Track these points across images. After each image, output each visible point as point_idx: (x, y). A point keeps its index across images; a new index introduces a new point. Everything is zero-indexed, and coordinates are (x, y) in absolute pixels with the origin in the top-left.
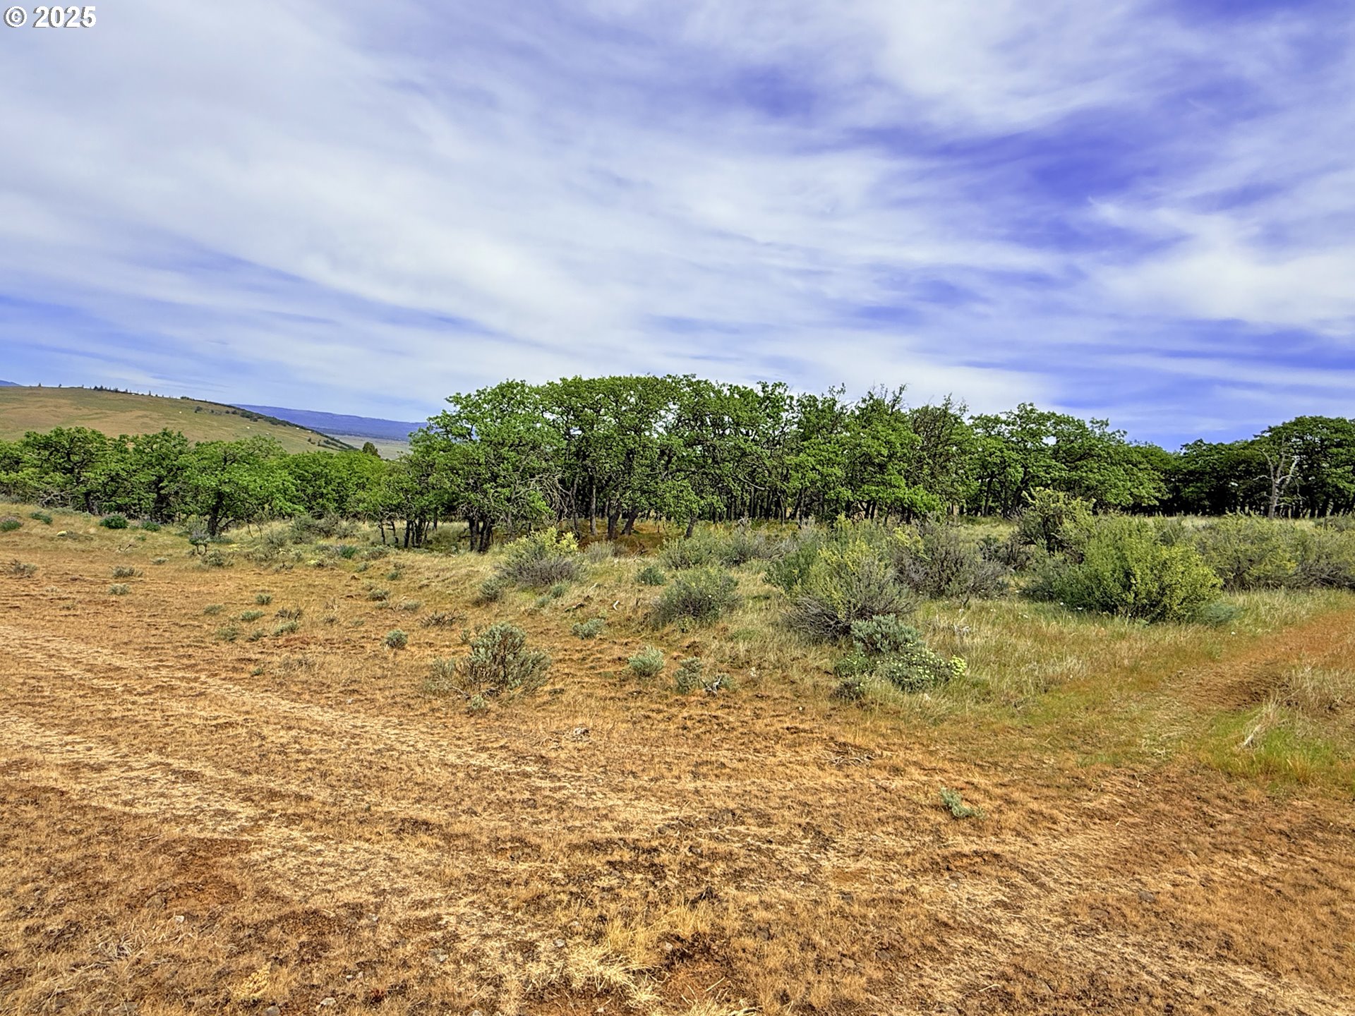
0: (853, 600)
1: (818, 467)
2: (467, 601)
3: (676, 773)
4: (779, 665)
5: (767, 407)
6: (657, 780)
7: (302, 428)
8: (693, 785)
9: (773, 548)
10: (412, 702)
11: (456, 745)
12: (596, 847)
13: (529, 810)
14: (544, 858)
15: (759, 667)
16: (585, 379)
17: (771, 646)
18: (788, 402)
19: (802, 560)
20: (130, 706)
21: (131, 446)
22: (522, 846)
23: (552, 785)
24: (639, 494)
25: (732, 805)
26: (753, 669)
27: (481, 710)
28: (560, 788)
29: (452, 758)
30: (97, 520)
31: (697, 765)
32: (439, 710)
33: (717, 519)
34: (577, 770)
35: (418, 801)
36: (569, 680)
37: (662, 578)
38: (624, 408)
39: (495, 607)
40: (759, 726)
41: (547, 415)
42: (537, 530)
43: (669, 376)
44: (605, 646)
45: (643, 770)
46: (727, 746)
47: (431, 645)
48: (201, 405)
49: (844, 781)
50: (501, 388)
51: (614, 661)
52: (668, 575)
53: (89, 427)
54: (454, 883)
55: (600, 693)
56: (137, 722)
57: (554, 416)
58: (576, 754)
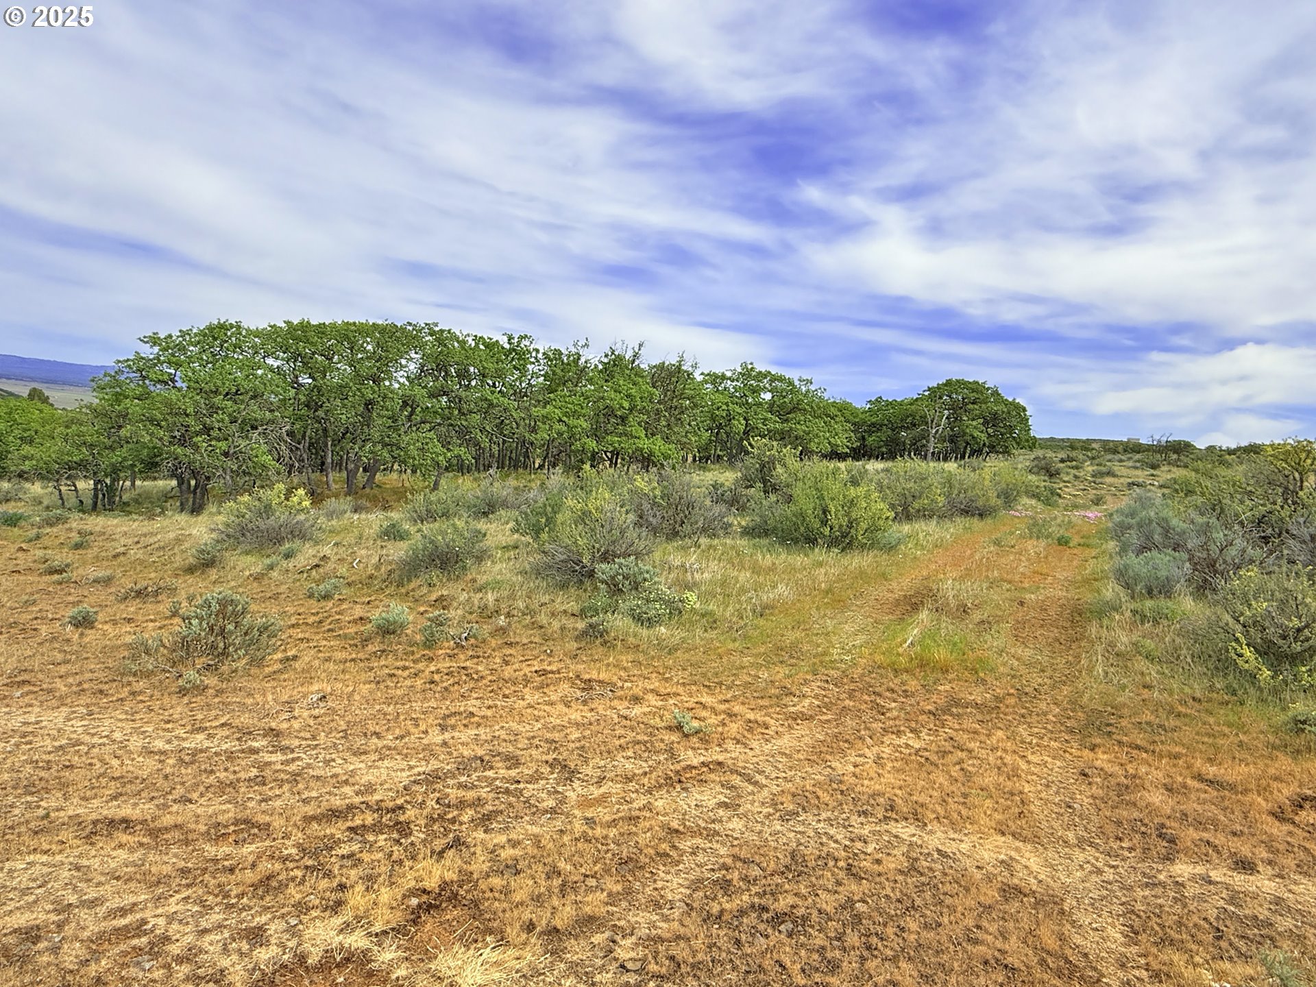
0: (597, 546)
1: (565, 419)
2: (177, 569)
3: (423, 727)
4: (528, 611)
5: (513, 359)
6: (402, 737)
8: (441, 737)
9: (521, 499)
10: (105, 687)
11: (164, 730)
12: (334, 814)
13: (256, 788)
14: (274, 836)
15: (508, 615)
16: (314, 322)
17: (519, 593)
18: (534, 354)
19: (549, 509)
22: (248, 827)
23: (284, 758)
24: (379, 447)
25: (480, 752)
26: (502, 617)
27: (196, 687)
28: (293, 760)
29: (159, 744)
31: (445, 717)
32: (141, 693)
33: (465, 471)
34: (314, 738)
35: (115, 798)
36: (304, 645)
37: (408, 533)
38: (360, 356)
39: (213, 574)
40: (508, 672)
41: (270, 361)
42: (262, 487)
43: (410, 324)
44: (344, 606)
45: (388, 730)
46: (475, 695)
47: (129, 620)
49: (589, 715)
50: (211, 328)
51: (355, 622)
52: (413, 530)
54: (163, 880)
55: (339, 655)
57: (279, 363)
58: (312, 722)
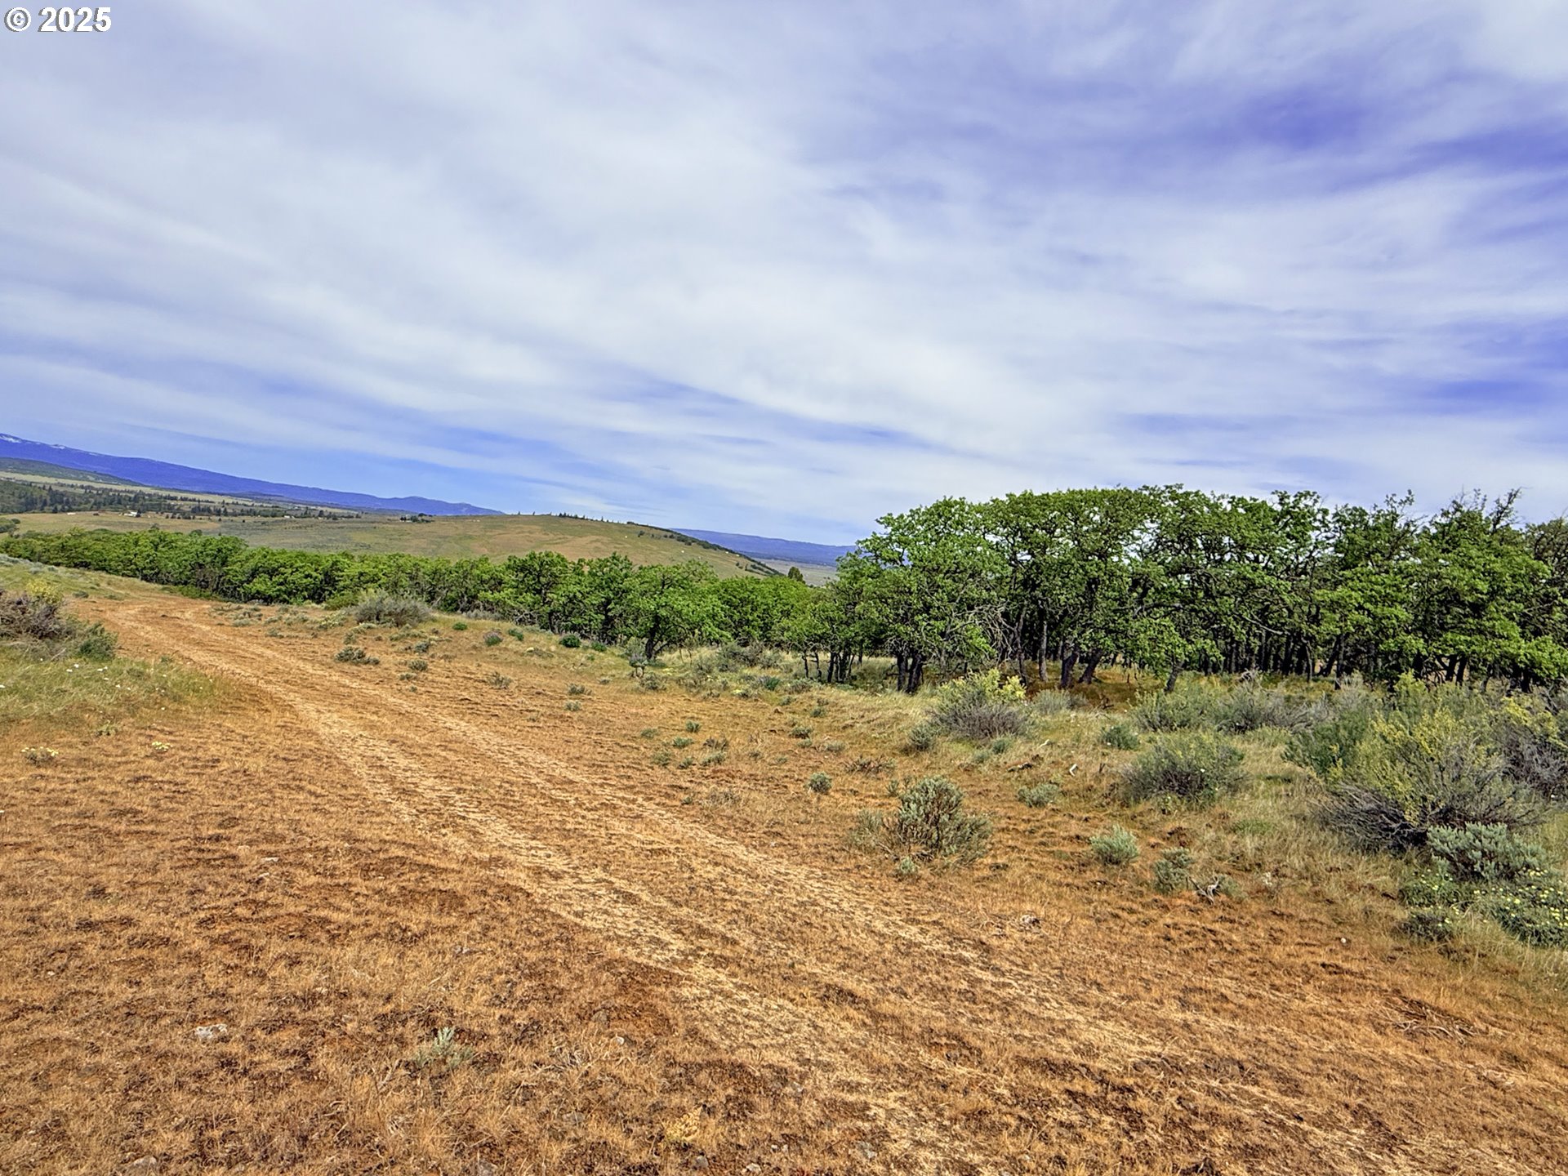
0: (1431, 797)
1: (1368, 606)
2: (895, 748)
3: (1156, 994)
4: (1307, 874)
5: (1286, 525)
6: (1130, 999)
7: (731, 551)
8: (1181, 1015)
9: (1296, 714)
10: (836, 854)
11: (883, 912)
12: (1050, 1067)
13: (967, 1003)
14: (985, 1066)
15: (1276, 873)
16: (1037, 493)
17: (1294, 846)
18: (1319, 516)
19: (1343, 733)
20: (580, 820)
21: (586, 569)
22: (960, 1047)
23: (995, 980)
24: (1102, 633)
25: (1239, 1055)
26: (1268, 875)
27: (910, 875)
28: (1005, 985)
29: (879, 925)
30: (557, 638)
31: (1186, 990)
32: (864, 868)
33: (1210, 670)
34: (1026, 967)
35: (844, 967)
36: (1014, 855)
37: (1134, 740)
38: (1085, 528)
39: (926, 757)
40: (1278, 954)
41: (990, 537)
42: (976, 671)
43: (1146, 488)
44: (1058, 818)
45: (1112, 983)
46: (1230, 973)
47: (855, 793)
48: (644, 530)
49: (1420, 1057)
50: (937, 507)
51: (1071, 839)
52: (1142, 738)
53: (555, 550)
54: (883, 1070)
55: (1052, 875)
56: (586, 836)
57: (999, 538)
58: (1023, 946)
